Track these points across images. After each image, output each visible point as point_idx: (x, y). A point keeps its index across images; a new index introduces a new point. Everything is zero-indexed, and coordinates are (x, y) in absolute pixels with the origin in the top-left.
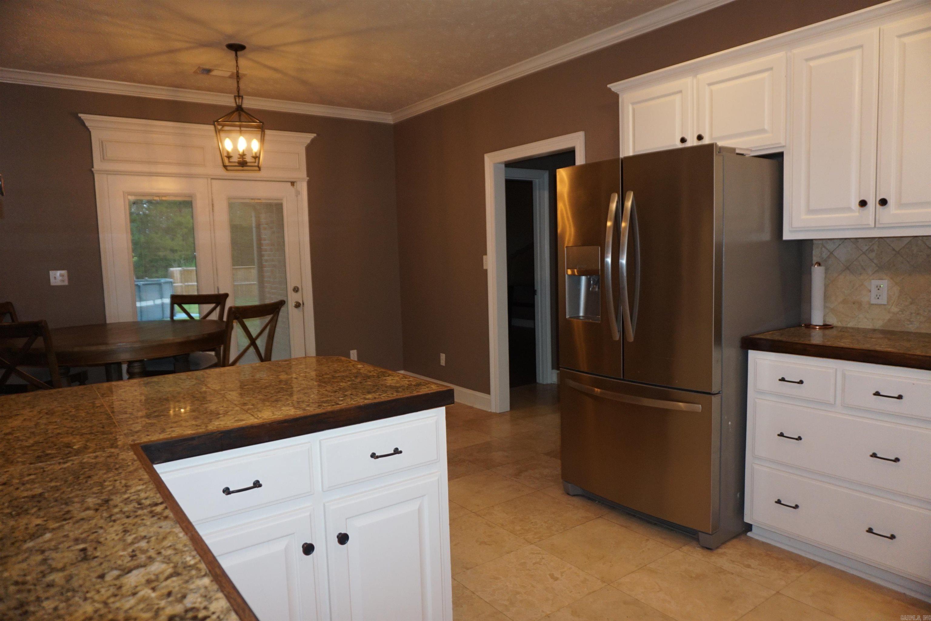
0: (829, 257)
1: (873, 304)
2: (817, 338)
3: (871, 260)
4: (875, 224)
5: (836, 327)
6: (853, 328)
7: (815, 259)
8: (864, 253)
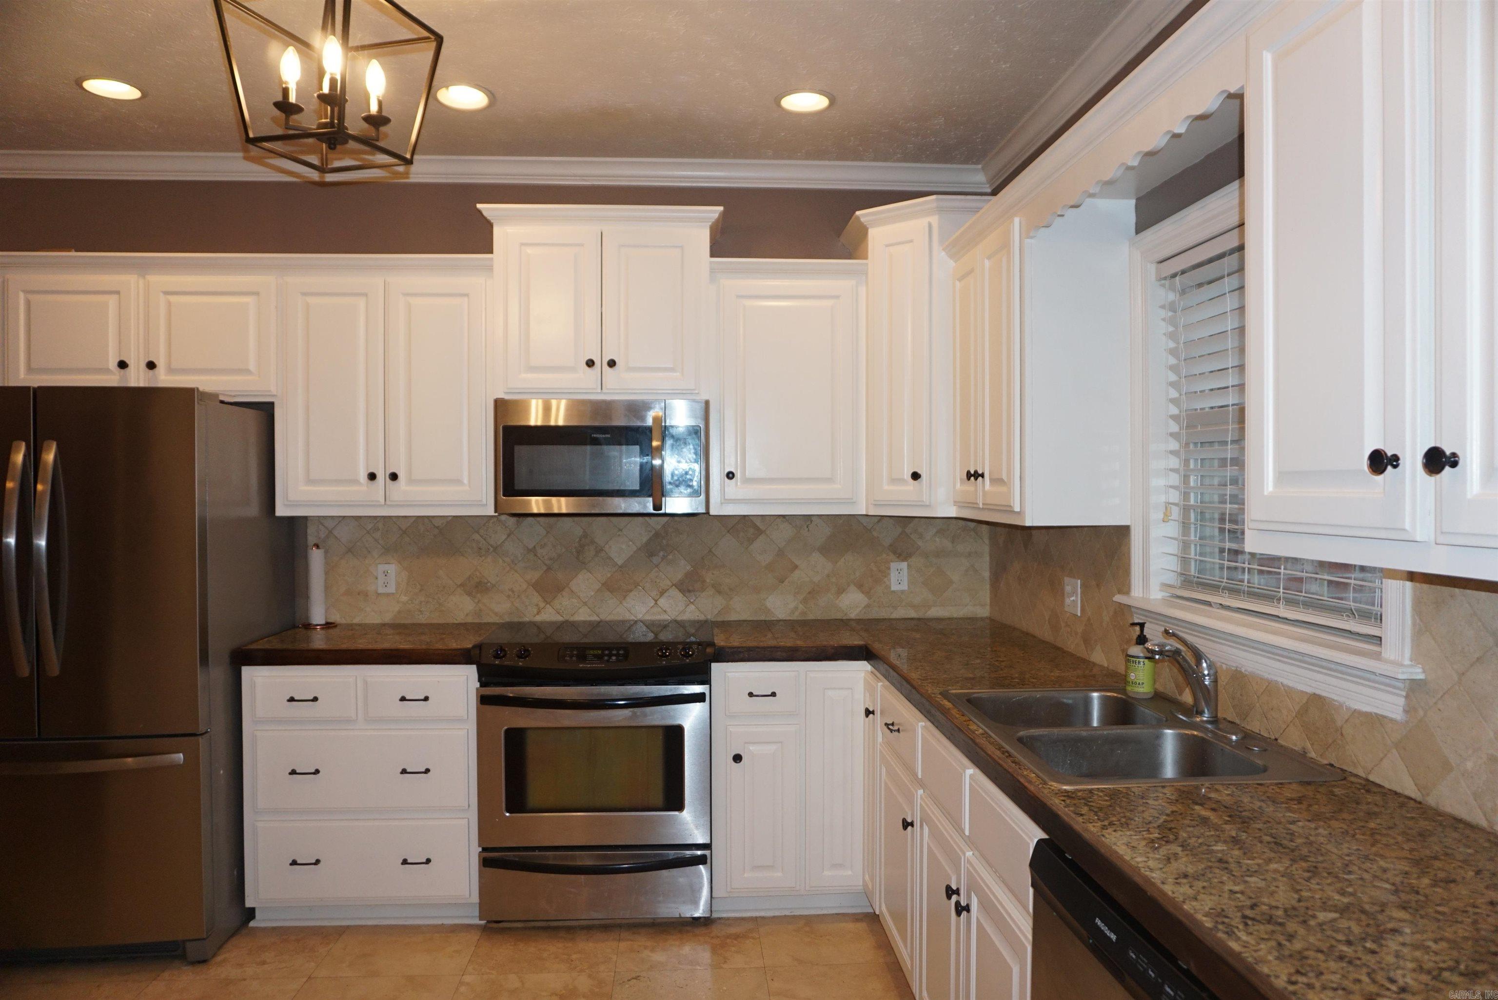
0: (327, 537)
1: (380, 594)
2: (319, 641)
3: (376, 540)
4: (385, 501)
5: (340, 624)
6: (360, 625)
7: (311, 539)
8: (368, 532)
